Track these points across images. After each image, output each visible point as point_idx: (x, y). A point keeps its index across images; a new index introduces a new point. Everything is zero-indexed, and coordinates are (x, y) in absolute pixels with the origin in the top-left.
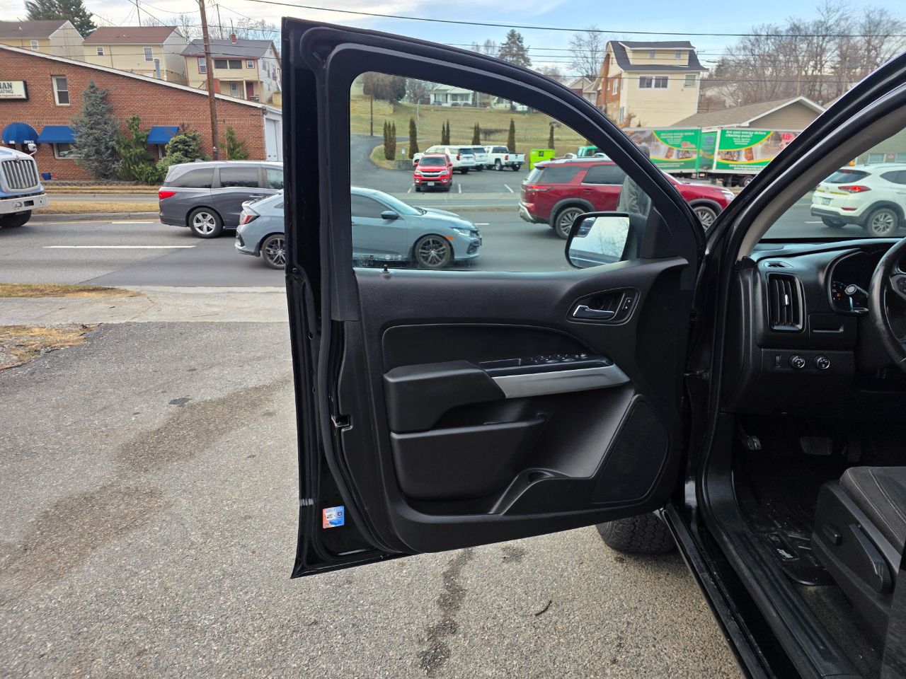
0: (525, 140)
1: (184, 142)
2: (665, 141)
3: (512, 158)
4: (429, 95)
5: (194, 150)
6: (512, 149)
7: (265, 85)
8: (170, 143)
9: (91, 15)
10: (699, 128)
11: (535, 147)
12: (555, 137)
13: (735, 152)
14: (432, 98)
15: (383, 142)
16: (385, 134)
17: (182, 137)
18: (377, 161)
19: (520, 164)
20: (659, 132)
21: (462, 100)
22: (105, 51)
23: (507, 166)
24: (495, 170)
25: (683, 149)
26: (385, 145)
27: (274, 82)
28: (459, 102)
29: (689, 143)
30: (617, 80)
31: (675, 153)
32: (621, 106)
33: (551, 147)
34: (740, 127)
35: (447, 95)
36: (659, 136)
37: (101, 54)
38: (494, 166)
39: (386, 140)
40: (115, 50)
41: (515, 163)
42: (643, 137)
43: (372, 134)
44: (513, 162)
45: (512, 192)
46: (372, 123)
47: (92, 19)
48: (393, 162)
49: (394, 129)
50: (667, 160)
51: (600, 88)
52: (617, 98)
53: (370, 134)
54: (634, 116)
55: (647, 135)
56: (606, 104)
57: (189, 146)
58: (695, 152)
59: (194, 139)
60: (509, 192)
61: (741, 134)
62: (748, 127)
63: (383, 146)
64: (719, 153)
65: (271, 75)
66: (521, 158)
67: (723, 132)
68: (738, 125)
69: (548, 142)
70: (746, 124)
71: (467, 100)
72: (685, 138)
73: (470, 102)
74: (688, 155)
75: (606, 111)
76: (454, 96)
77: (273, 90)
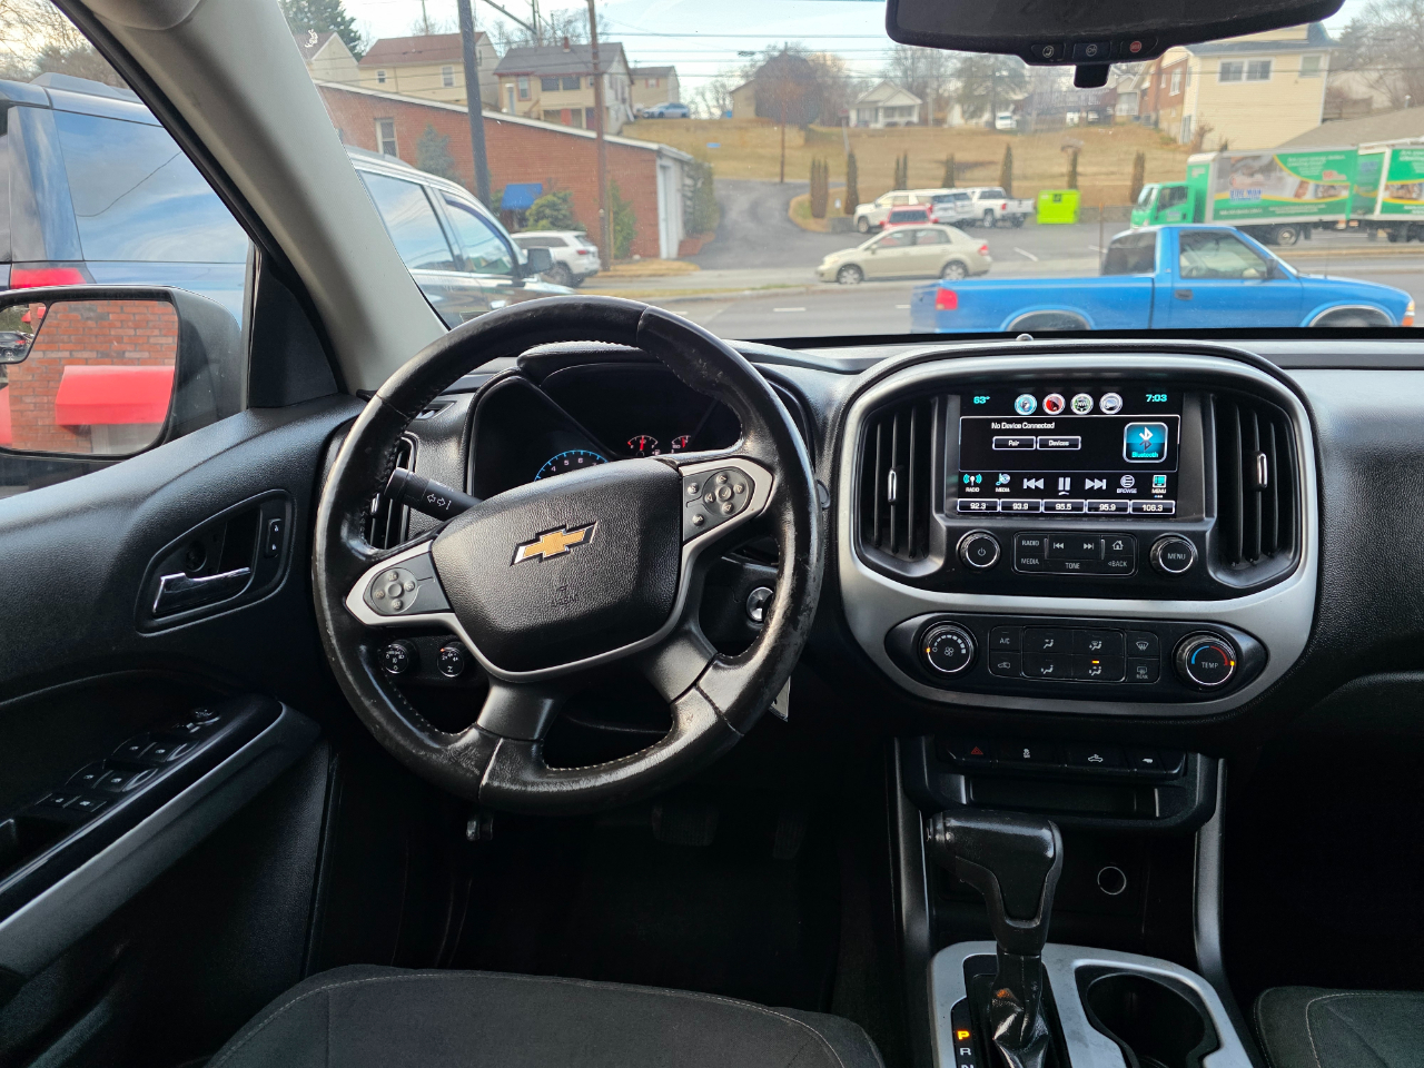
0: (1025, 177)
1: (552, 206)
2: (1295, 170)
3: (1014, 207)
4: (847, 111)
5: (565, 216)
6: (1009, 195)
7: (612, 113)
8: (534, 207)
9: (353, 20)
10: (1355, 148)
11: (1044, 188)
12: (1080, 169)
13: (1414, 185)
14: (853, 116)
15: (807, 190)
16: (813, 179)
17: (550, 198)
18: (799, 220)
19: (1025, 215)
20: (1284, 158)
21: (902, 115)
22: (388, 73)
23: (1004, 219)
24: (982, 227)
25: (1326, 182)
26: (812, 194)
27: (622, 107)
28: (897, 119)
29: (1335, 172)
30: (1178, 70)
31: (1311, 188)
32: (1186, 114)
33: (1072, 185)
35: (877, 110)
36: (1285, 163)
37: (382, 80)
38: (982, 220)
39: (813, 187)
41: (1019, 215)
42: (1257, 165)
43: (783, 180)
44: (1014, 214)
45: (1035, 258)
46: (782, 162)
48: (824, 222)
49: (826, 168)
50: (1297, 200)
51: (1146, 85)
52: (1180, 99)
53: (777, 180)
54: (1211, 130)
55: (1264, 161)
56: (1156, 110)
57: (558, 210)
58: (1346, 187)
59: (565, 200)
60: (1028, 259)
63: (807, 197)
64: (1387, 188)
65: (620, 97)
66: (1027, 206)
67: (1395, 154)
68: (1413, 140)
69: (1066, 179)
71: (910, 114)
72: (1328, 165)
73: (915, 119)
74: (1332, 192)
75: (1156, 123)
76: (890, 111)
77: (622, 119)
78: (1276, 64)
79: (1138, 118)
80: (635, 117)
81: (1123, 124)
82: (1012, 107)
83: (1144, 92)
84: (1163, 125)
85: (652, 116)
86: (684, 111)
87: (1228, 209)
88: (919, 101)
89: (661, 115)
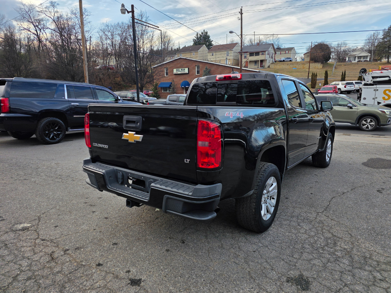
7: (268, 61)
9: (212, 41)
14: (347, 59)
15: (311, 81)
16: (312, 78)
21: (364, 59)
22: (214, 54)
26: (312, 82)
27: (271, 59)
28: (362, 59)
35: (355, 57)
39: (312, 80)
40: (217, 53)
43: (308, 78)
46: (309, 73)
47: (212, 43)
49: (316, 75)
63: (310, 83)
65: (271, 57)
71: (367, 58)
76: (360, 57)
77: (271, 62)
80: (275, 62)
85: (281, 61)
86: (290, 59)
88: (370, 54)
89: (284, 61)
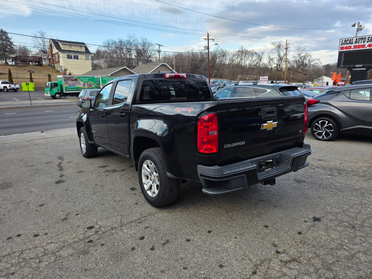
0: (17, 78)
2: (82, 80)
3: (13, 86)
6: (11, 82)
10: (93, 76)
11: (23, 81)
12: (33, 77)
19: (17, 88)
20: (79, 77)
23: (10, 89)
24: (5, 91)
25: (89, 83)
29: (91, 81)
30: (57, 55)
31: (86, 85)
32: (61, 65)
33: (32, 81)
34: (107, 76)
36: (79, 79)
38: (4, 89)
41: (15, 88)
42: (73, 79)
44: (14, 88)
45: (18, 101)
50: (84, 87)
51: (50, 57)
52: (59, 62)
54: (67, 70)
55: (75, 78)
56: (54, 64)
58: (94, 85)
60: (16, 101)
61: (108, 79)
62: (110, 76)
64: (102, 85)
66: (17, 86)
67: (102, 78)
68: (107, 75)
69: (29, 79)
70: (109, 75)
72: (89, 80)
74: (91, 86)
75: (54, 67)
78: (80, 56)
79: (49, 65)
81: (45, 66)
82: (11, 59)
83: (50, 59)
84: (56, 68)
87: (69, 89)
